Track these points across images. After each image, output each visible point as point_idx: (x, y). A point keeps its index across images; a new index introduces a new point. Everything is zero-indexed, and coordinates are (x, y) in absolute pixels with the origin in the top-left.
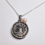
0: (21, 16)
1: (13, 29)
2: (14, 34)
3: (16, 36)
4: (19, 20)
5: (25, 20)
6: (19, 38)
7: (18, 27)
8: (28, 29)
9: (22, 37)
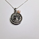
0: (16, 8)
1: (11, 18)
2: (13, 21)
3: (14, 23)
4: (14, 12)
5: (19, 11)
6: (17, 24)
7: (15, 16)
8: (22, 17)
9: (18, 23)
